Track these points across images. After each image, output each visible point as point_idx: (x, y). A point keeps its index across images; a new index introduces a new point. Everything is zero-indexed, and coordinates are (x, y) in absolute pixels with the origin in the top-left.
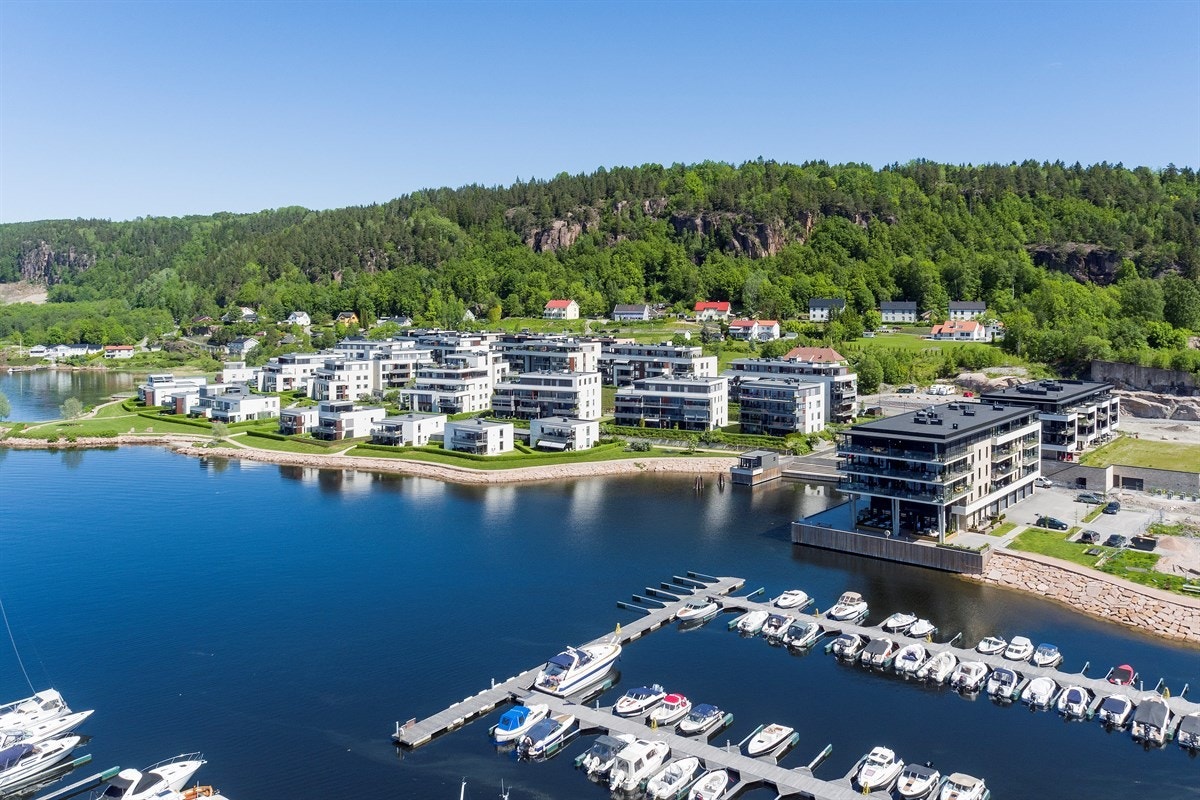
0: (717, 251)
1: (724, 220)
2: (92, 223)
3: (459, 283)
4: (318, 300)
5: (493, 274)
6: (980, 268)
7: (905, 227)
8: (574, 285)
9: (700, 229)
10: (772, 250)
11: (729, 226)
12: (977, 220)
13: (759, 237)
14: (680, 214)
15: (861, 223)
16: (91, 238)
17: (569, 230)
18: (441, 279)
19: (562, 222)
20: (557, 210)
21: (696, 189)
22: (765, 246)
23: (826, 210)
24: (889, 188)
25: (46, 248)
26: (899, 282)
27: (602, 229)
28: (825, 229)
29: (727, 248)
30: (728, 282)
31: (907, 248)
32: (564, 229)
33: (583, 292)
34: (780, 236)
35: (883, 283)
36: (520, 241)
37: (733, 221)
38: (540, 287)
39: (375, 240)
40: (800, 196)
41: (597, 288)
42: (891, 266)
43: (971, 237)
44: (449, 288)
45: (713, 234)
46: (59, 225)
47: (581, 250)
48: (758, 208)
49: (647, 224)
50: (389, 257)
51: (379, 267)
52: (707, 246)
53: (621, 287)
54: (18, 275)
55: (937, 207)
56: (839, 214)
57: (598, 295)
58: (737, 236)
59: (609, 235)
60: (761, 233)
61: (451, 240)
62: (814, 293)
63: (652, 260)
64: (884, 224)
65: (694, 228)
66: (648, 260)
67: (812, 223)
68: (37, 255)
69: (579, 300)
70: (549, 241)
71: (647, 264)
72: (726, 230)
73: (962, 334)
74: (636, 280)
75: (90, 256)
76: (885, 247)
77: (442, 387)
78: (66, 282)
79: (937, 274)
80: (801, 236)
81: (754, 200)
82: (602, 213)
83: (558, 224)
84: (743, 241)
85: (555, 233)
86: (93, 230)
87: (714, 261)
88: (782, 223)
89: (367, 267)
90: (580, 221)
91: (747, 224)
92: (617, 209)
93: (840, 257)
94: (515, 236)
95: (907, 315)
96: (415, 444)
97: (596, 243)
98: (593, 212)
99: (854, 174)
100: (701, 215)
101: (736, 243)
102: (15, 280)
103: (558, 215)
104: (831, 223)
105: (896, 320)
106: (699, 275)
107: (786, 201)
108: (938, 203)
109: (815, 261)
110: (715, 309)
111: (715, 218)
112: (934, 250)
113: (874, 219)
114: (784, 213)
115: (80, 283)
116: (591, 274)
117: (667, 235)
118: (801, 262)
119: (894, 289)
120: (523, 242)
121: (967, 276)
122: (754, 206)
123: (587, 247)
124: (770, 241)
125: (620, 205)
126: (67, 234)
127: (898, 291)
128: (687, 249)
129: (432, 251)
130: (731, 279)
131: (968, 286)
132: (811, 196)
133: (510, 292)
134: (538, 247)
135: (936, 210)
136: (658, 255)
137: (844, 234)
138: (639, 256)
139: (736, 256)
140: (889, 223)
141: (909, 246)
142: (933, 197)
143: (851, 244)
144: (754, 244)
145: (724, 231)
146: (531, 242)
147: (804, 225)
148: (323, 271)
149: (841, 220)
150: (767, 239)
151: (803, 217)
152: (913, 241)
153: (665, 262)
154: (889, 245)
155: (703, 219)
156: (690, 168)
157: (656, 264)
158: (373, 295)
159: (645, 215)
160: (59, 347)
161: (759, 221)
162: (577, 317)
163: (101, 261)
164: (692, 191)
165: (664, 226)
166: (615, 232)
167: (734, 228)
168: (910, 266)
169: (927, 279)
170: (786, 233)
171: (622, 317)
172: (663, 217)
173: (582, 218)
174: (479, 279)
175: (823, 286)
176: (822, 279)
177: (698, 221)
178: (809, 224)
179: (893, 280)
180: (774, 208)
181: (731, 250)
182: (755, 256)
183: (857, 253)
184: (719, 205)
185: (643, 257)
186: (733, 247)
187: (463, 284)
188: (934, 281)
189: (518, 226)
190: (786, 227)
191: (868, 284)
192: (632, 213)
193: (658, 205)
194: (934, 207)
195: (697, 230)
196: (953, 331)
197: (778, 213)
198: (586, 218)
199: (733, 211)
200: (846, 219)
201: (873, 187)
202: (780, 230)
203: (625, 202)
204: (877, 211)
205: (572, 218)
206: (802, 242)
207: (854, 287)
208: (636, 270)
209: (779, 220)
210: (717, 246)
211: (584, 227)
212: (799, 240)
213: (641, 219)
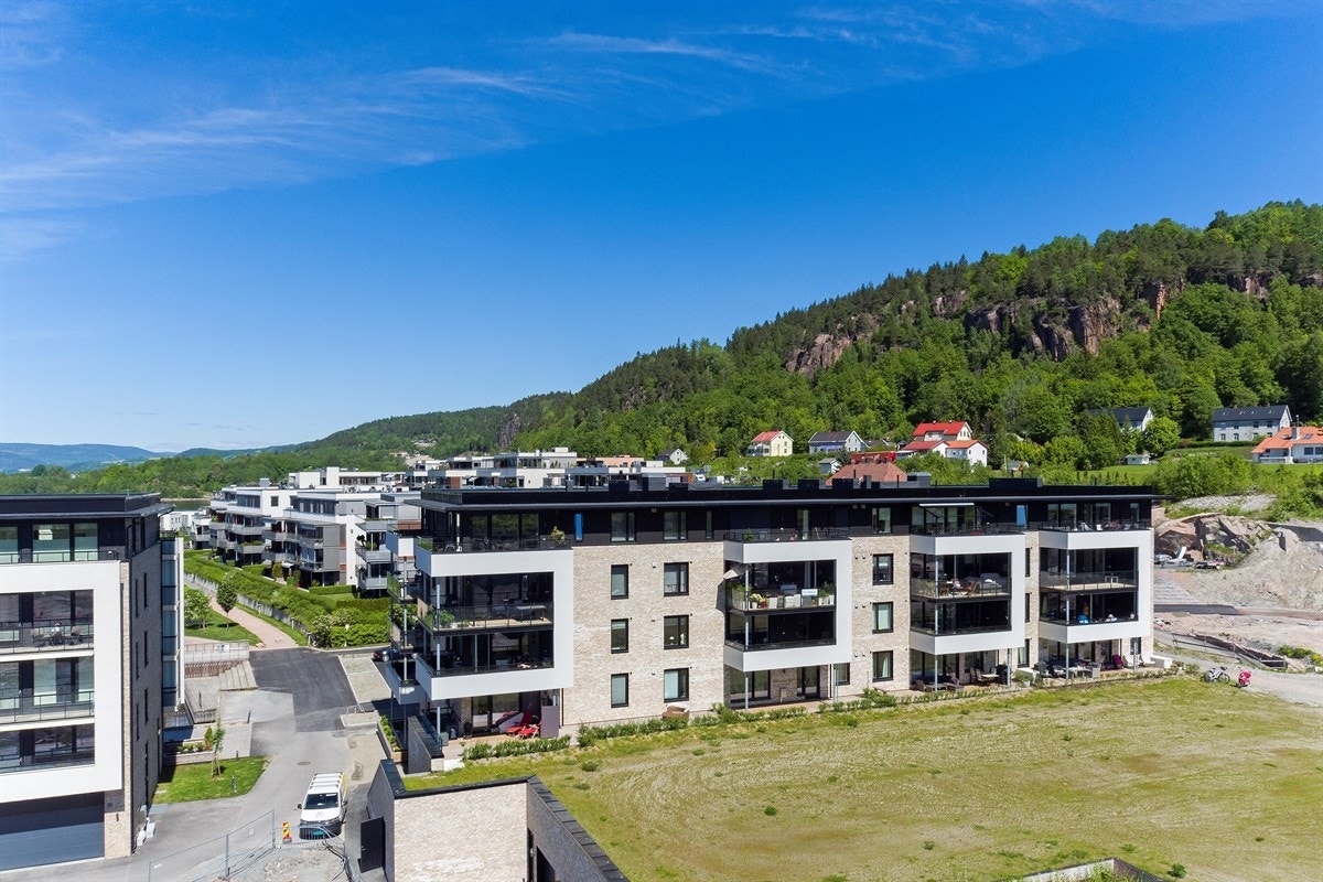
0: (1007, 354)
1: (1020, 314)
3: (689, 418)
5: (725, 405)
8: (799, 411)
9: (993, 327)
10: (1091, 347)
11: (1029, 317)
13: (1073, 329)
14: (974, 309)
15: (1257, 290)
17: (835, 345)
19: (827, 336)
20: (826, 325)
21: (1014, 274)
22: (1080, 339)
23: (1195, 277)
26: (1282, 376)
27: (873, 340)
28: (1183, 306)
29: (1024, 349)
32: (830, 344)
33: (806, 421)
34: (1109, 321)
35: (1249, 380)
36: (779, 364)
37: (1037, 309)
39: (637, 376)
40: (1151, 262)
41: (832, 417)
42: (1278, 349)
44: (682, 426)
45: (1007, 330)
47: (840, 368)
48: (1074, 285)
49: (932, 328)
50: (646, 394)
51: (636, 406)
52: (997, 349)
53: (859, 413)
56: (1217, 279)
57: (821, 423)
58: (1038, 330)
59: (879, 348)
60: (1075, 323)
61: (715, 371)
62: (1113, 403)
63: (914, 374)
64: (1296, 288)
65: (986, 325)
66: (909, 375)
67: (1168, 300)
69: (795, 432)
70: (809, 362)
71: (909, 380)
72: (1024, 323)
73: (1308, 451)
74: (883, 402)
76: (1284, 325)
80: (1146, 322)
81: (1072, 273)
82: (882, 319)
83: (821, 339)
84: (1047, 336)
85: (816, 350)
87: (996, 370)
88: (1114, 304)
89: (624, 407)
90: (850, 333)
91: (1055, 310)
92: (900, 312)
93: (1191, 346)
94: (775, 359)
97: (860, 359)
98: (871, 319)
99: (1266, 217)
100: (998, 306)
101: (1037, 341)
103: (826, 330)
104: (1196, 295)
105: (1242, 439)
107: (1123, 270)
109: (1146, 355)
110: (940, 433)
111: (1015, 308)
113: (1279, 279)
114: (1121, 289)
116: (825, 398)
117: (955, 340)
118: (1124, 357)
119: (1272, 389)
120: (784, 366)
122: (1070, 282)
123: (847, 365)
124: (1089, 331)
125: (904, 307)
127: (1280, 393)
128: (970, 357)
130: (1000, 392)
132: (1171, 258)
133: (730, 425)
134: (796, 370)
136: (924, 367)
137: (1212, 309)
138: (896, 367)
139: (1035, 359)
140: (1305, 283)
143: (1222, 324)
144: (1061, 340)
145: (1020, 325)
146: (792, 365)
147: (1153, 305)
149: (1215, 289)
150: (1082, 330)
151: (1150, 292)
153: (933, 376)
154: (1295, 321)
155: (1000, 312)
156: (1033, 252)
157: (919, 380)
159: (933, 316)
161: (1075, 304)
162: (790, 452)
164: (1006, 278)
165: (954, 328)
166: (887, 342)
167: (1035, 321)
168: (1306, 348)
170: (1120, 318)
171: (819, 448)
172: (956, 316)
173: (854, 328)
174: (707, 411)
175: (1133, 391)
176: (1139, 380)
177: (992, 316)
178: (1161, 300)
179: (1272, 374)
180: (1104, 282)
181: (1028, 352)
182: (1063, 356)
183: (1229, 340)
184: (1027, 289)
185: (901, 370)
186: (1032, 348)
187: (693, 419)
189: (785, 348)
190: (1122, 310)
191: (1219, 383)
192: (918, 315)
193: (954, 301)
195: (989, 328)
196: (1289, 445)
197: (1109, 290)
198: (860, 328)
199: (1042, 295)
200: (1225, 287)
201: (1293, 232)
202: (1109, 316)
203: (912, 302)
204: (1290, 269)
205: (841, 330)
206: (1145, 330)
207: (1187, 390)
208: (885, 389)
209: (1109, 299)
210: (1009, 347)
211: (855, 339)
212: (1141, 327)
213: (928, 321)
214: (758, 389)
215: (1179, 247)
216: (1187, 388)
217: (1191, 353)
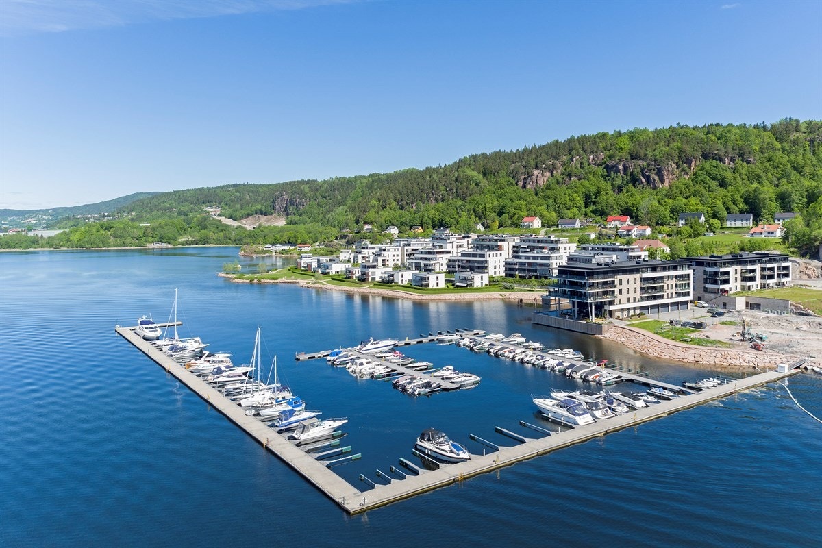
0: (630, 185)
1: (636, 166)
2: (308, 182)
3: (477, 208)
4: (403, 220)
5: (496, 203)
6: (807, 191)
7: (760, 165)
8: (540, 208)
9: (621, 172)
10: (667, 184)
11: (639, 169)
12: (814, 159)
13: (658, 176)
14: (610, 163)
15: (729, 164)
16: (307, 190)
17: (543, 175)
18: (468, 207)
19: (539, 171)
20: (537, 164)
21: (623, 147)
22: (662, 181)
23: (705, 156)
24: (752, 139)
25: (286, 196)
26: (746, 201)
27: (562, 174)
28: (703, 169)
29: (637, 183)
30: (633, 204)
31: (758, 179)
32: (540, 175)
33: (545, 212)
34: (673, 174)
35: (735, 202)
36: (514, 183)
37: (642, 166)
38: (521, 210)
39: (435, 186)
40: (688, 149)
41: (555, 210)
42: (742, 191)
43: (807, 170)
44: (472, 212)
45: (629, 174)
46: (292, 183)
47: (548, 187)
48: (658, 157)
49: (590, 170)
50: (442, 195)
51: (436, 200)
52: (625, 182)
53: (569, 209)
54: (273, 211)
55: (786, 150)
56: (714, 158)
57: (554, 214)
58: (644, 175)
59: (566, 178)
60: (659, 173)
61: (477, 184)
62: (686, 210)
63: (589, 192)
64: (745, 163)
65: (618, 171)
66: (587, 192)
67: (695, 166)
68: (282, 200)
69: (541, 217)
70: (531, 183)
71: (587, 195)
72: (637, 172)
73: (769, 233)
74: (578, 204)
75: (306, 200)
76: (743, 179)
77: (426, 259)
78: (294, 214)
79: (773, 195)
80: (687, 174)
81: (656, 152)
82: (564, 164)
83: (536, 172)
84: (648, 178)
85: (534, 178)
86: (308, 185)
87: (628, 191)
88: (674, 166)
89: (430, 201)
90: (550, 170)
91: (650, 167)
92: (573, 161)
93: (710, 187)
94: (512, 180)
95: (744, 222)
96: (400, 283)
97: (558, 183)
98: (558, 164)
99: (729, 131)
100: (623, 163)
101: (643, 180)
102: (272, 214)
103: (537, 167)
104: (707, 165)
105: (737, 226)
106: (615, 200)
107: (677, 152)
108: (788, 148)
109: (692, 189)
110: (619, 220)
111: (631, 165)
112: (779, 179)
113: (738, 160)
114: (676, 160)
115: (301, 215)
116: (551, 201)
117: (602, 176)
118: (683, 190)
119: (743, 206)
120: (516, 183)
121: (796, 196)
122: (656, 156)
123: (552, 185)
124: (665, 177)
125: (574, 159)
126: (294, 187)
127: (745, 207)
128: (612, 185)
129: (465, 191)
130: (635, 203)
131: (797, 203)
132: (695, 148)
133: (504, 213)
134: (524, 186)
135: (786, 152)
136: (593, 189)
137: (715, 171)
138: (582, 189)
139: (643, 188)
140: (748, 162)
141: (760, 177)
142: (785, 144)
143: (719, 177)
144: (654, 180)
145: (635, 173)
146: (521, 183)
147: (690, 167)
148: (408, 204)
149: (714, 162)
150: (663, 176)
151: (688, 162)
152: (763, 174)
153: (598, 193)
154: (745, 177)
155: (624, 166)
156: (625, 134)
157: (592, 194)
158: (431, 216)
159: (589, 164)
160: (278, 245)
161: (659, 165)
162: (540, 226)
163: (311, 202)
164: (621, 149)
165: (601, 171)
166: (570, 176)
167: (642, 170)
168: (755, 191)
169: (765, 199)
170: (677, 172)
171: (563, 226)
172: (601, 165)
173: (551, 168)
174: (487, 206)
175: (692, 205)
176: (693, 200)
177: (621, 167)
178: (693, 166)
179: (742, 200)
180: (669, 156)
181: (640, 184)
182: (655, 188)
183: (723, 184)
184: (634, 156)
185: (584, 190)
186: (641, 183)
187: (479, 209)
188: (771, 201)
189: (514, 174)
190: (677, 168)
191: (724, 203)
192: (581, 163)
193: (598, 158)
194: (784, 150)
195: (620, 172)
196: (762, 231)
197: (672, 160)
198: (554, 168)
199: (643, 160)
200: (718, 162)
201: (741, 140)
202: (673, 170)
203: (578, 157)
204: (741, 155)
205: (545, 168)
206: (687, 177)
207: (713, 206)
208: (579, 198)
209: (672, 164)
210: (631, 182)
211: (552, 173)
212: (685, 176)
213: (587, 167)
214: (513, 196)
215: (698, 143)
216: (713, 205)
217: (710, 190)
